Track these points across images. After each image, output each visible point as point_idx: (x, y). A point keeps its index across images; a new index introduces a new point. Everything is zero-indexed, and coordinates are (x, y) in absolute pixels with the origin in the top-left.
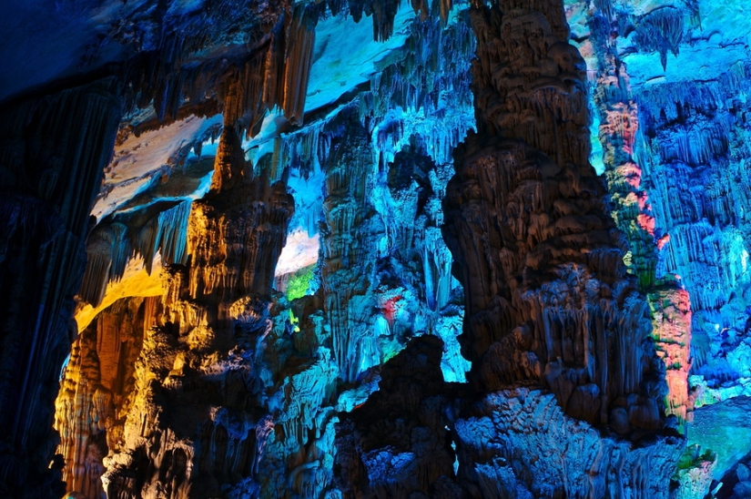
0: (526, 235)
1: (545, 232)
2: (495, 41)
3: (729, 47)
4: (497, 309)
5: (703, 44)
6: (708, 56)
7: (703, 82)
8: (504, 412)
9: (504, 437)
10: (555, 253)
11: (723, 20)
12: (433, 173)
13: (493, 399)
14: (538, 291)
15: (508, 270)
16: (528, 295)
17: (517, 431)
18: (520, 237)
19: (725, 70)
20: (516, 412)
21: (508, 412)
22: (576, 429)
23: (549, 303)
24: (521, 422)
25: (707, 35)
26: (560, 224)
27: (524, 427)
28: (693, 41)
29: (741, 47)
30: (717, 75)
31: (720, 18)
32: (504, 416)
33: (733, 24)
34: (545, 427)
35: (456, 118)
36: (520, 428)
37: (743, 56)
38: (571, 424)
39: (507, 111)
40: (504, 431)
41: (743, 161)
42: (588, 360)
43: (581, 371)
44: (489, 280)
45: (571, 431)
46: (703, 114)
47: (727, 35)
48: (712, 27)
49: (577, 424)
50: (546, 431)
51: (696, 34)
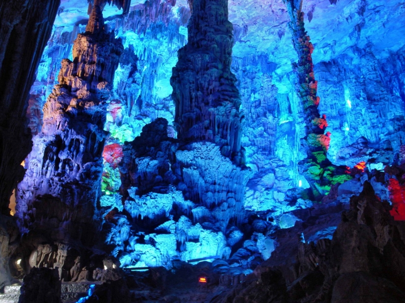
0: (207, 89)
1: (217, 88)
3: (251, 48)
4: (195, 113)
5: (243, 44)
6: (243, 49)
7: (238, 58)
8: (198, 150)
9: (197, 160)
10: (222, 97)
11: (252, 37)
12: (138, 62)
13: (195, 145)
14: (216, 109)
15: (200, 100)
16: (212, 109)
17: (202, 158)
18: (205, 89)
19: (246, 56)
20: (203, 151)
21: (200, 151)
22: (224, 160)
23: (218, 114)
24: (205, 155)
25: (246, 41)
26: (223, 87)
27: (205, 157)
28: (241, 41)
29: (254, 49)
30: (242, 57)
31: (252, 36)
32: (198, 152)
33: (255, 40)
34: (213, 158)
36: (204, 157)
37: (254, 52)
38: (223, 158)
40: (197, 157)
41: (246, 89)
42: (229, 138)
43: (226, 141)
44: (191, 102)
45: (222, 160)
46: (234, 69)
47: (252, 43)
48: (248, 39)
49: (225, 158)
50: (213, 160)
51: (243, 39)
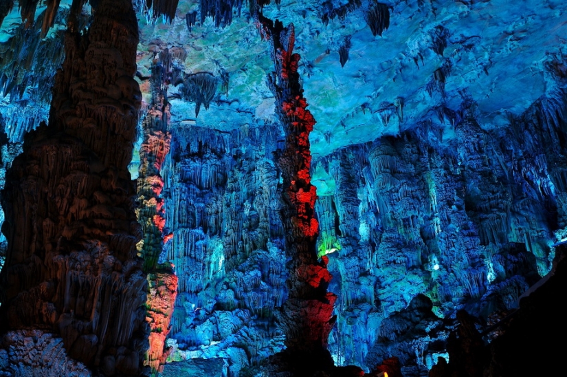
0: (67, 212)
1: (83, 213)
2: (79, 60)
3: (242, 113)
4: (31, 265)
5: (226, 106)
6: (228, 115)
7: (220, 132)
8: (19, 347)
9: (15, 367)
10: (86, 230)
11: (243, 93)
12: (5, 147)
13: (12, 336)
14: (67, 257)
15: (47, 236)
16: (59, 259)
17: (26, 364)
18: (62, 213)
19: (236, 128)
20: (29, 349)
21: (22, 348)
22: (73, 367)
23: (73, 268)
24: (31, 357)
25: (230, 100)
26: (95, 210)
27: (33, 362)
28: (220, 102)
29: (249, 115)
30: (230, 130)
31: (241, 92)
32: (18, 350)
33: (249, 99)
34: (49, 364)
35: (35, 111)
36: (30, 362)
37: (249, 121)
38: (70, 363)
39: (75, 115)
40: (16, 363)
41: (234, 193)
42: (94, 316)
43: (87, 324)
44: (30, 241)
45: (70, 368)
46: (216, 154)
47: (243, 104)
48: (235, 97)
49: (75, 364)
50: (50, 367)
51: (223, 97)
